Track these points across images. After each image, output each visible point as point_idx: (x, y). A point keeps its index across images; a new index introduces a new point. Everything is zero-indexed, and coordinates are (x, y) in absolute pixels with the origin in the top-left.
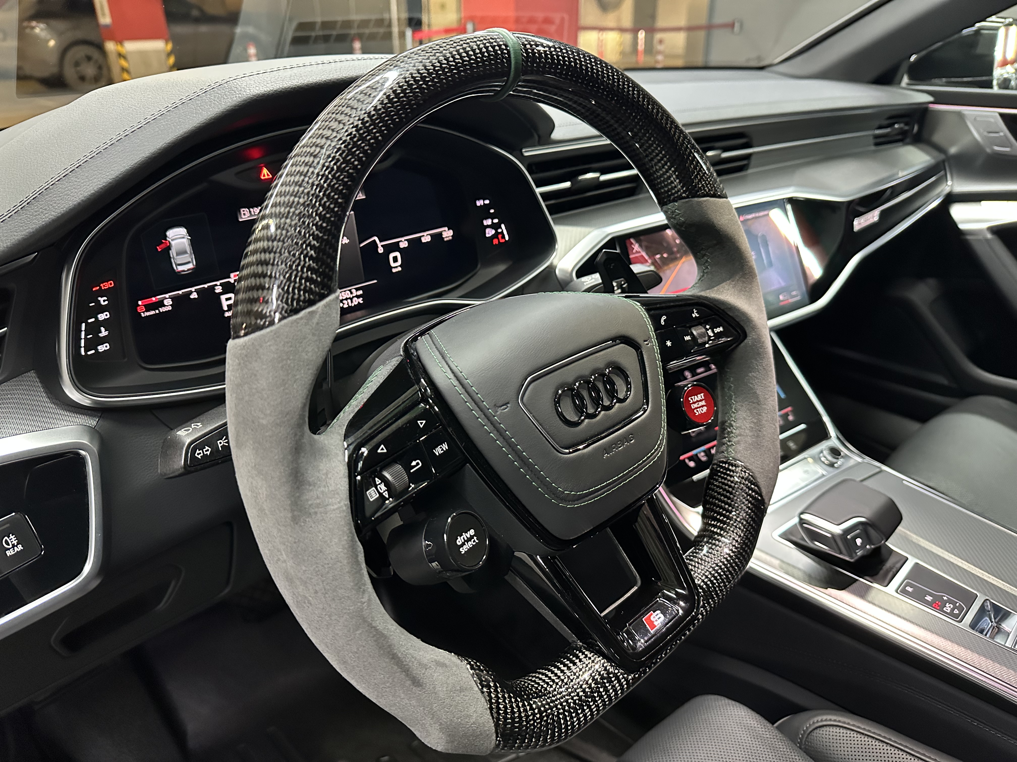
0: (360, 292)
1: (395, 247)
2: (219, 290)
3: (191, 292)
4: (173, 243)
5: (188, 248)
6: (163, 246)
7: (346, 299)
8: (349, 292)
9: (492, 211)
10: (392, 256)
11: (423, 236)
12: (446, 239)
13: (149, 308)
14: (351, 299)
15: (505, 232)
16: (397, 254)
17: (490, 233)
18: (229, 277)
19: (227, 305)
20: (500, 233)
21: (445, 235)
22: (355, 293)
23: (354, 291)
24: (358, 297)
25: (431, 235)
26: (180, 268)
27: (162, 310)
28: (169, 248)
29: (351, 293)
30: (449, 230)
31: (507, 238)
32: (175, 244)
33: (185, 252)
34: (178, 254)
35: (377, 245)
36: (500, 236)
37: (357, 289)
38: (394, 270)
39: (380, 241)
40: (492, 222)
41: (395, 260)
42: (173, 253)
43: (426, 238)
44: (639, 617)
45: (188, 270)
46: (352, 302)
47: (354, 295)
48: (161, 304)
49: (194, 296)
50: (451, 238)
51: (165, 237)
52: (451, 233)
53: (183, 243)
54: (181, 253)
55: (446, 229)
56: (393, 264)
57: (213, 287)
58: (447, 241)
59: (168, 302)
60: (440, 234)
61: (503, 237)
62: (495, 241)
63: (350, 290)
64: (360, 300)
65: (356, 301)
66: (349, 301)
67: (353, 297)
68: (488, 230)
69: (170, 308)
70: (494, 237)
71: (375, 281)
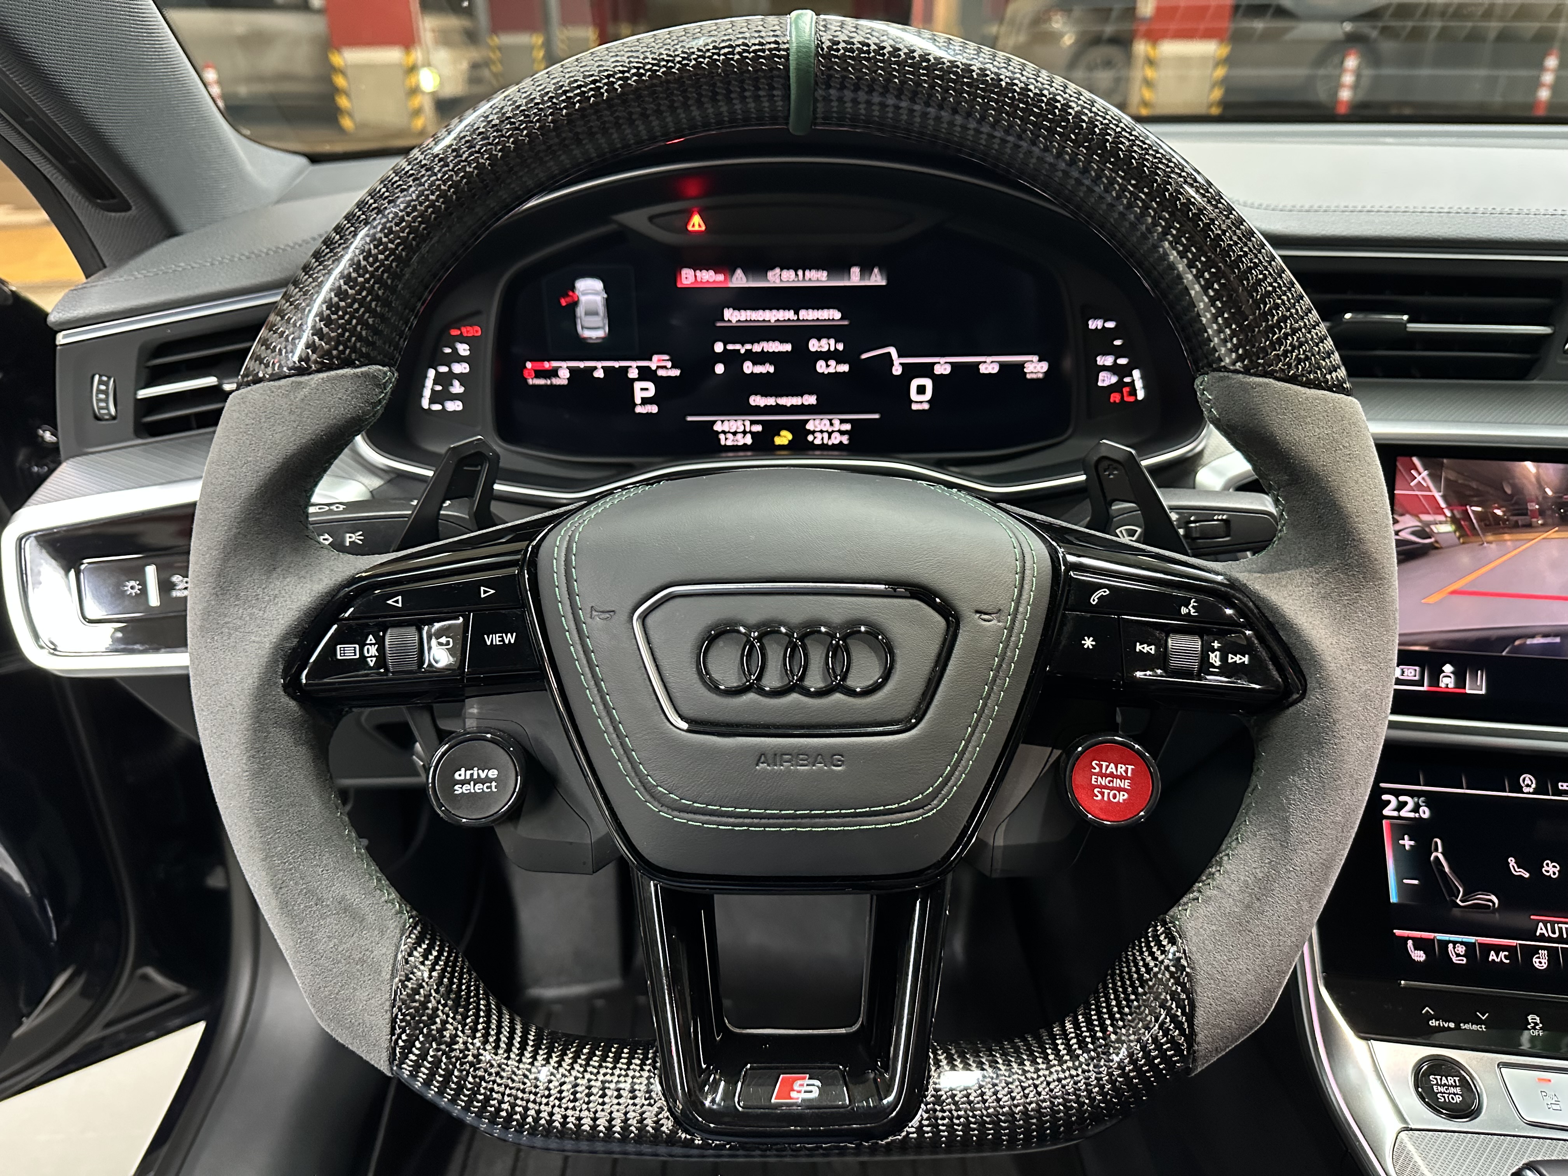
0: (847, 427)
1: (927, 371)
2: (633, 374)
3: (595, 368)
4: (583, 299)
5: (601, 309)
6: (569, 299)
7: (822, 432)
8: (828, 423)
9: (1118, 342)
10: (915, 383)
11: (985, 362)
12: (1028, 376)
13: (539, 374)
14: (830, 434)
15: (1139, 384)
16: (928, 383)
17: (1106, 379)
18: (650, 359)
19: (642, 398)
20: (1127, 384)
21: (1029, 368)
22: (837, 425)
23: (836, 423)
24: (842, 433)
25: (1002, 365)
26: (587, 334)
27: (556, 381)
28: (575, 304)
29: (831, 424)
30: (1040, 361)
31: (1141, 395)
32: (587, 302)
33: (596, 313)
34: (587, 314)
35: (892, 361)
36: (1126, 390)
37: (842, 421)
38: (915, 407)
39: (900, 356)
40: (1115, 361)
41: (921, 390)
42: (580, 311)
43: (989, 366)
44: (777, 1068)
45: (597, 338)
46: (830, 438)
47: (836, 429)
48: (554, 373)
49: (599, 374)
50: (1041, 376)
51: (573, 288)
52: (1044, 366)
53: (595, 302)
54: (590, 313)
55: (1035, 358)
56: (914, 396)
57: (626, 369)
58: (1032, 380)
59: (564, 375)
60: (1021, 366)
61: (1134, 392)
62: (1115, 397)
63: (830, 420)
64: (845, 439)
65: (836, 439)
66: (826, 435)
67: (833, 431)
68: (1102, 375)
69: (565, 382)
70: (1112, 388)
71: (877, 416)
